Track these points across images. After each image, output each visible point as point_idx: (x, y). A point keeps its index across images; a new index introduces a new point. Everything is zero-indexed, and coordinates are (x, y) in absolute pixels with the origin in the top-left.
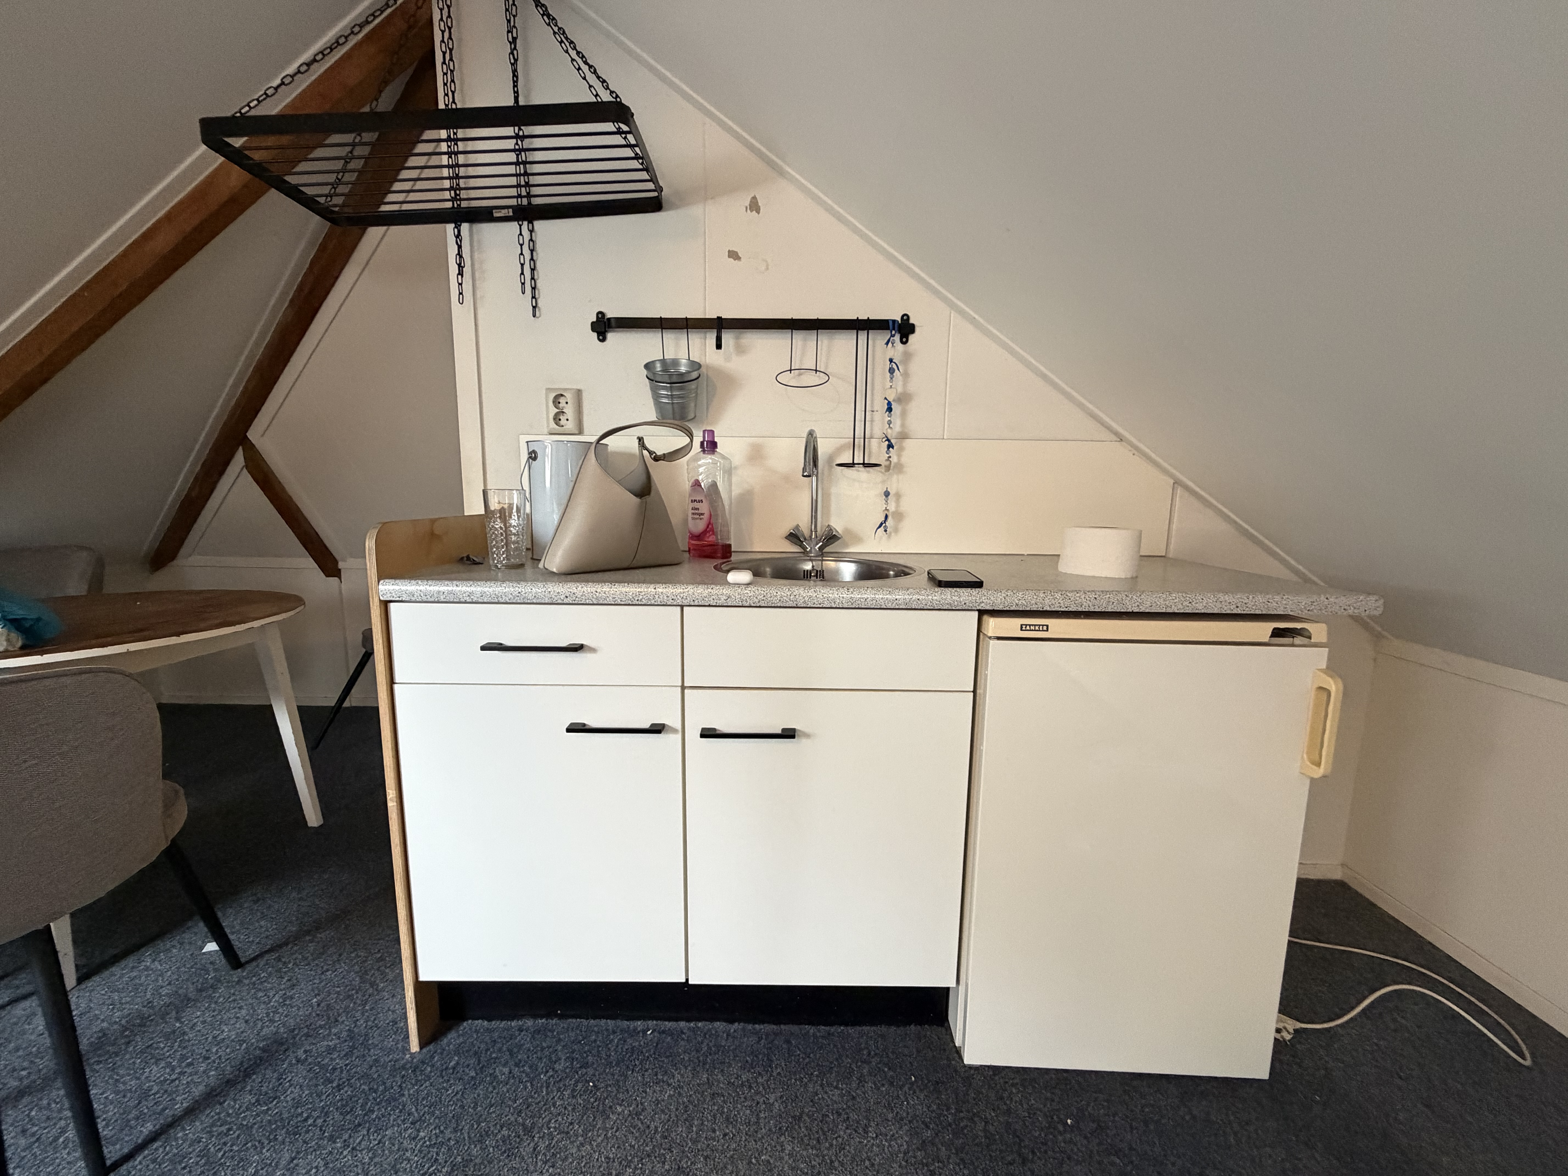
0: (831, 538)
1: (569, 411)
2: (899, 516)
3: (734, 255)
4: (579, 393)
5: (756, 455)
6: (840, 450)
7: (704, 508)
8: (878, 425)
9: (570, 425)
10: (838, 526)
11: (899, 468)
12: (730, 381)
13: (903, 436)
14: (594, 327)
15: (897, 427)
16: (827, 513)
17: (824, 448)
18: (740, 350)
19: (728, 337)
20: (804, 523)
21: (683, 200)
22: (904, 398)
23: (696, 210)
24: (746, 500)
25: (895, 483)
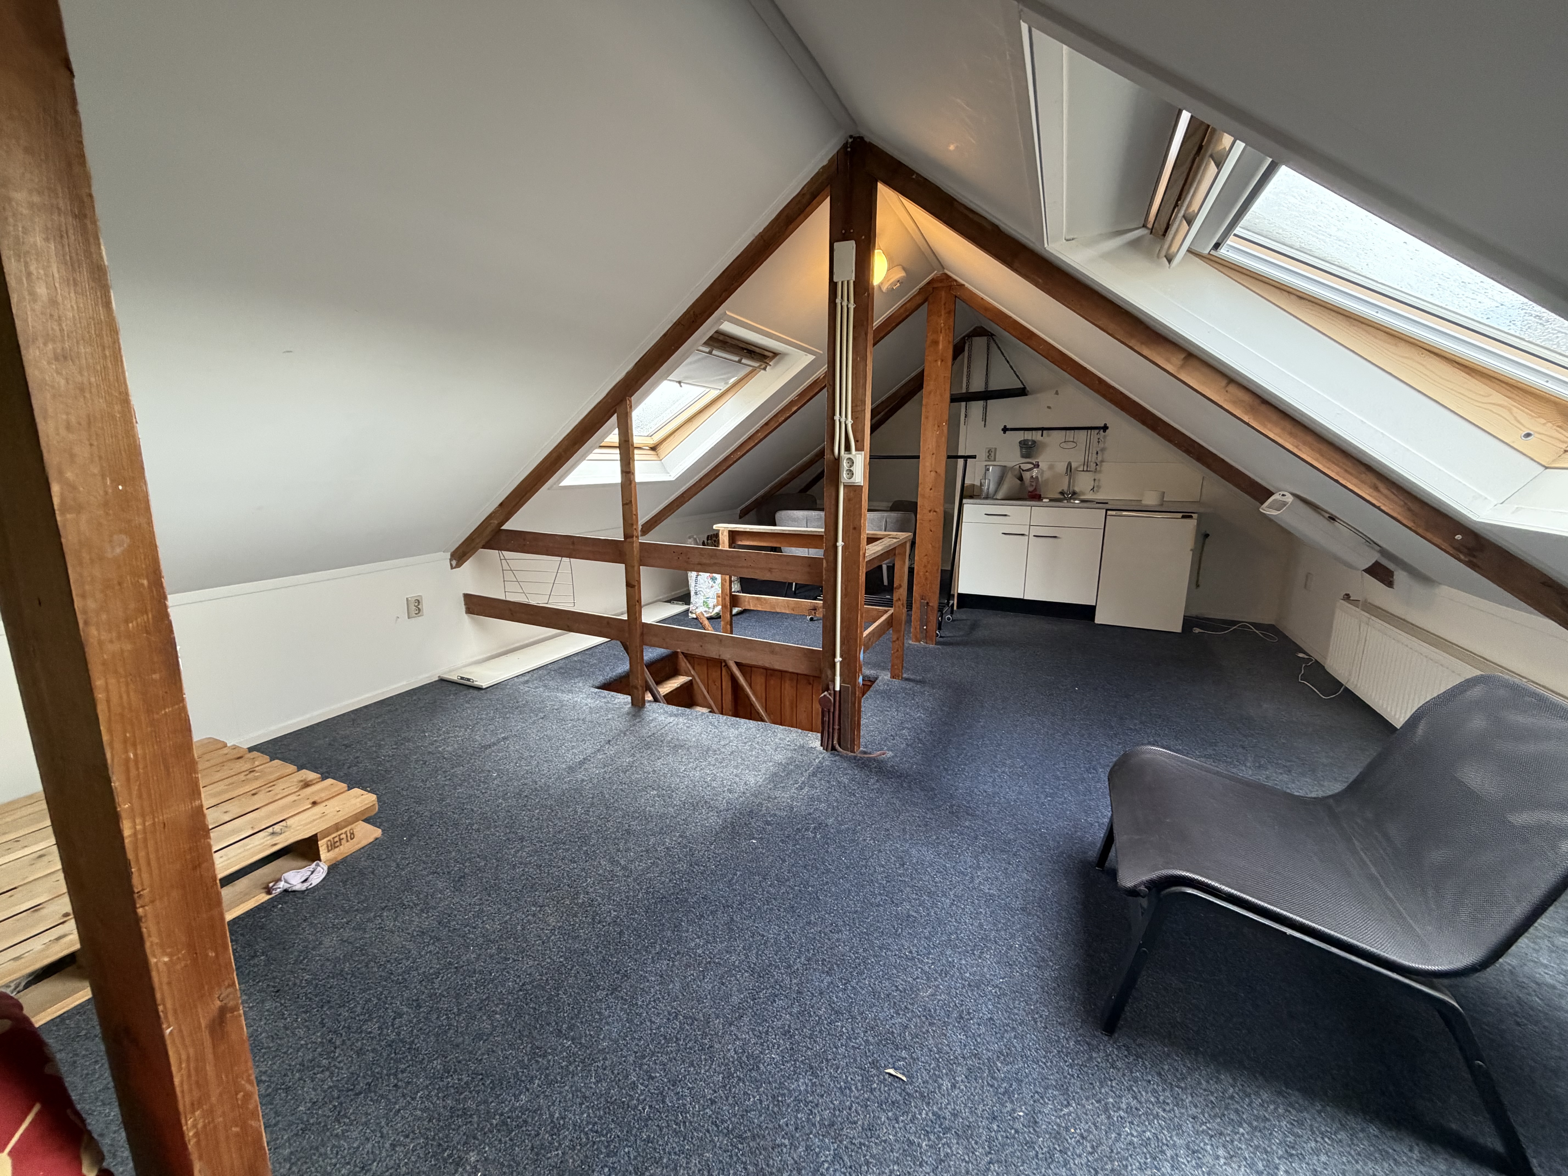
0: (1074, 493)
1: (993, 454)
2: (1099, 487)
3: (1049, 407)
4: (996, 449)
5: (1051, 467)
6: (1079, 466)
7: (1034, 484)
8: (1093, 458)
9: (992, 458)
10: (1077, 489)
11: (1100, 472)
12: (1044, 445)
13: (1102, 461)
14: (1003, 430)
15: (1100, 459)
16: (1074, 486)
17: (1074, 465)
18: (1048, 436)
19: (1045, 432)
20: (1065, 489)
21: (1034, 392)
22: (1103, 450)
23: (1038, 395)
24: (1046, 482)
25: (1097, 476)
